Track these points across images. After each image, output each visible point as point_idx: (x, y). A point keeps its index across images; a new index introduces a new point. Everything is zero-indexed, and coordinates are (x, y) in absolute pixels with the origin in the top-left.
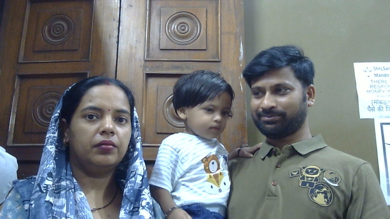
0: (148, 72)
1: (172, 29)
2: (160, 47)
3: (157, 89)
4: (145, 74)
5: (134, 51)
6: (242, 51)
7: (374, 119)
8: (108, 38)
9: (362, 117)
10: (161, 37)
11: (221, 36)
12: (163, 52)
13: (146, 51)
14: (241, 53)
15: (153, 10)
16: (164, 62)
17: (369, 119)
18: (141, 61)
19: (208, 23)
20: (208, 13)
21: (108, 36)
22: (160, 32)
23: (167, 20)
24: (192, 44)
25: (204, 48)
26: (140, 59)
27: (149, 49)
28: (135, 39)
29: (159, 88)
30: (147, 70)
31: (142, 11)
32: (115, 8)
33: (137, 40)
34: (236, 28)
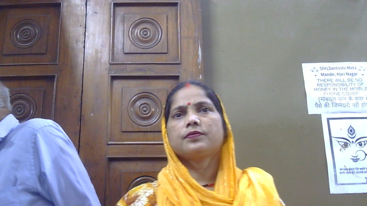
0: (113, 75)
1: (135, 34)
2: (124, 51)
3: (122, 90)
4: (110, 77)
5: (99, 55)
6: (201, 54)
7: (321, 115)
8: (75, 43)
9: (310, 113)
10: (125, 42)
11: (180, 40)
12: (127, 56)
13: (111, 55)
14: (200, 56)
15: (117, 16)
16: (127, 65)
17: (317, 114)
18: (106, 65)
19: (168, 28)
20: (169, 19)
21: (75, 41)
22: (124, 37)
23: (130, 26)
24: (154, 48)
25: (165, 51)
26: (106, 62)
27: (114, 53)
28: (100, 43)
29: (124, 89)
30: (112, 73)
31: (107, 17)
32: (81, 15)
33: (102, 45)
34: (195, 33)
